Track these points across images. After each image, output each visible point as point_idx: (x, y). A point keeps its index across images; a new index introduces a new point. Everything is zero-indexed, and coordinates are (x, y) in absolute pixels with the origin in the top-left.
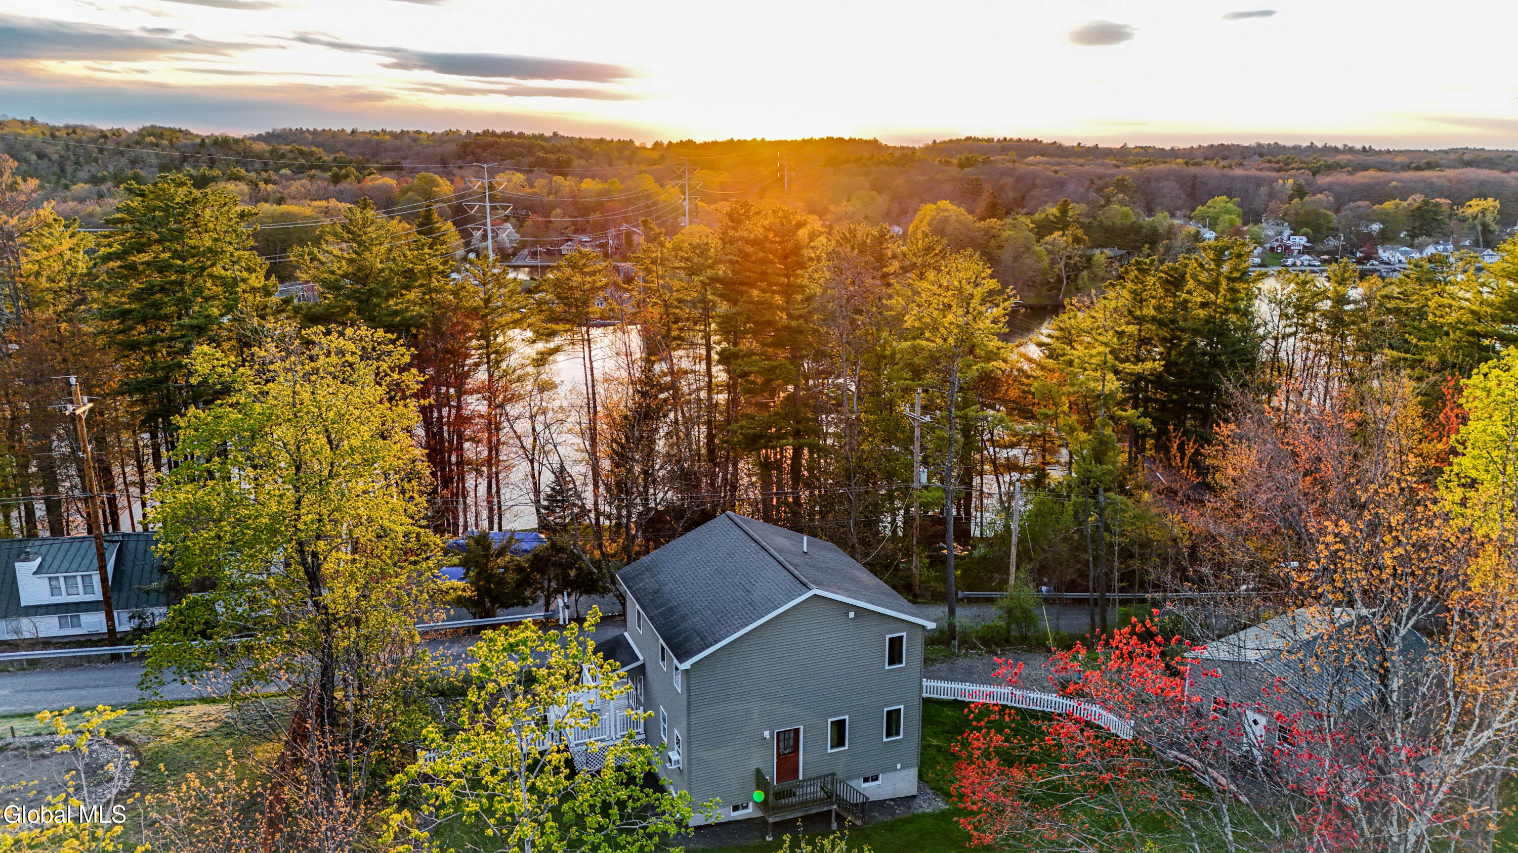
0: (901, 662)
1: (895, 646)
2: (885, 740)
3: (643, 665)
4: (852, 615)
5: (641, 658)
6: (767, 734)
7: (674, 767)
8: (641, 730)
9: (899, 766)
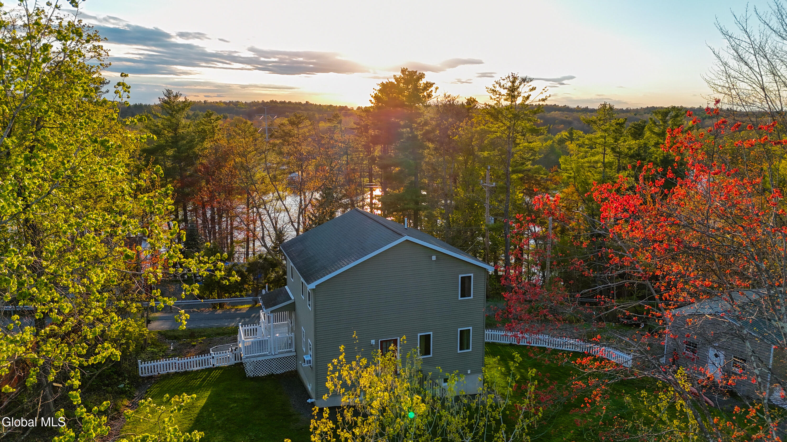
0: (470, 296)
2: (459, 352)
3: (295, 302)
4: (434, 258)
5: (293, 298)
6: (373, 342)
7: (306, 365)
8: (293, 350)
9: (469, 372)
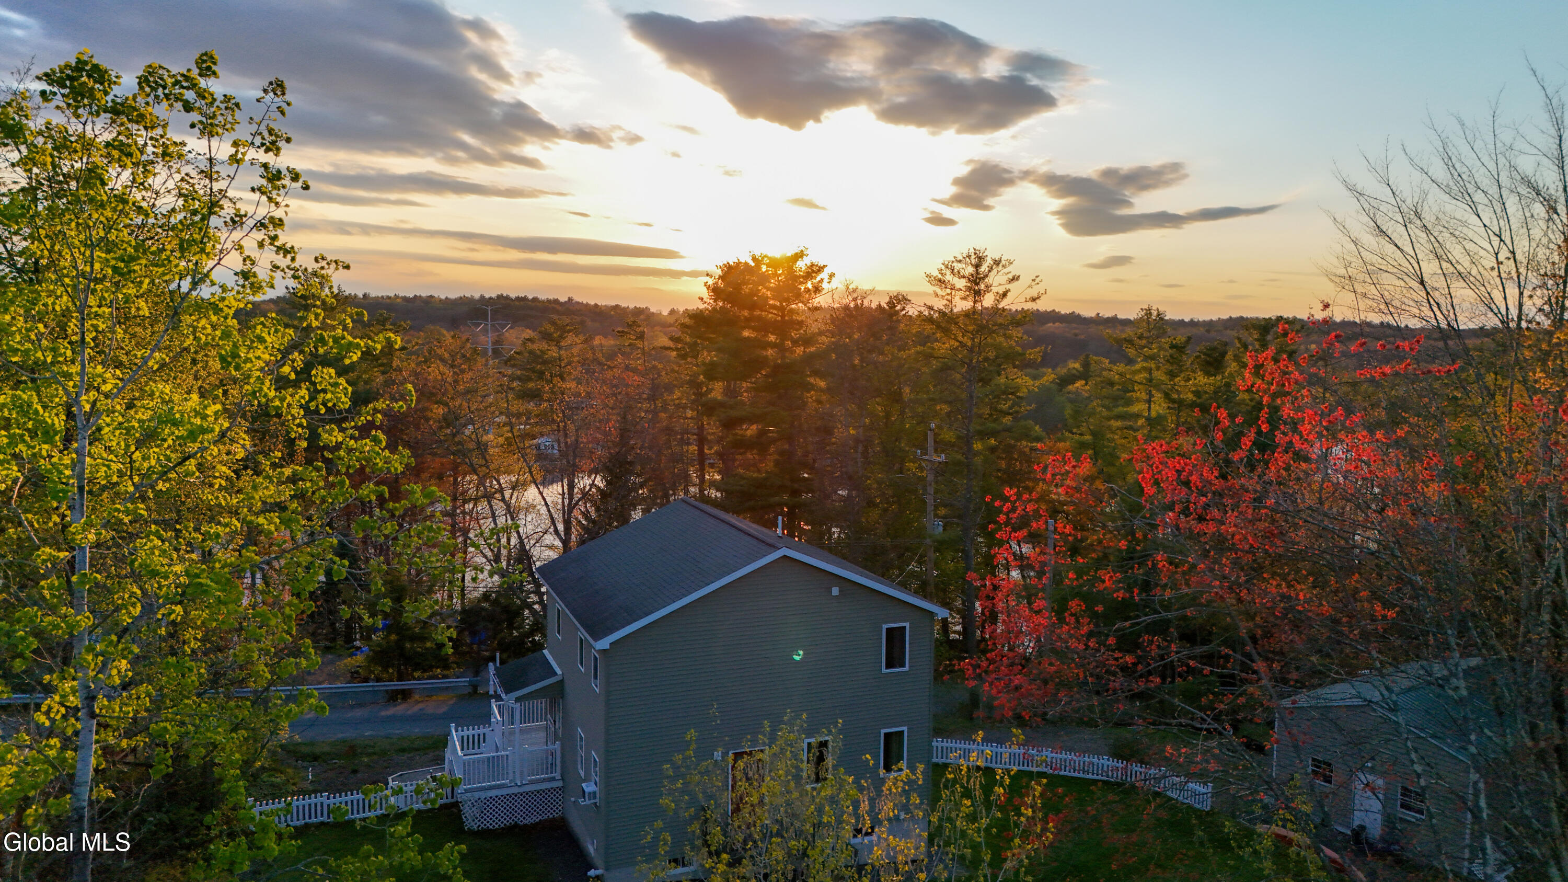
0: (904, 666)
1: (895, 638)
2: (882, 775)
3: (561, 682)
4: (835, 591)
5: (559, 672)
6: (718, 755)
7: (588, 802)
8: (557, 775)
9: (902, 816)
